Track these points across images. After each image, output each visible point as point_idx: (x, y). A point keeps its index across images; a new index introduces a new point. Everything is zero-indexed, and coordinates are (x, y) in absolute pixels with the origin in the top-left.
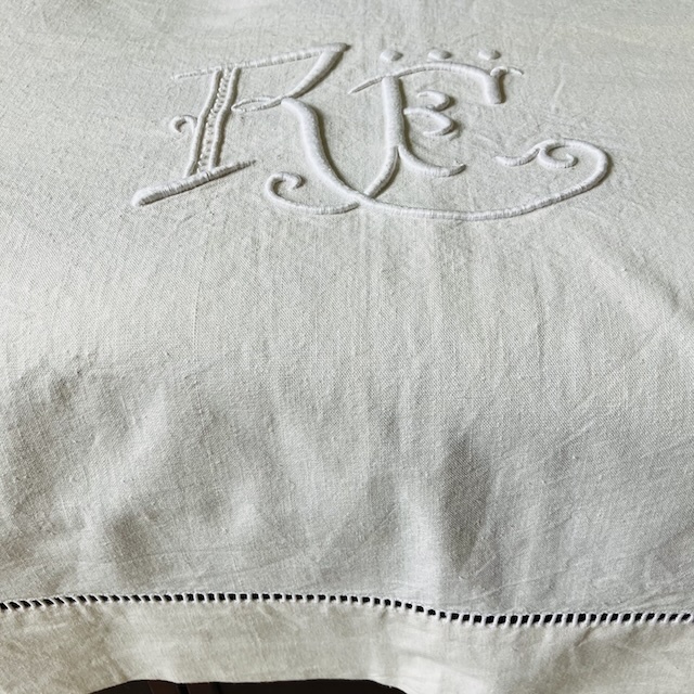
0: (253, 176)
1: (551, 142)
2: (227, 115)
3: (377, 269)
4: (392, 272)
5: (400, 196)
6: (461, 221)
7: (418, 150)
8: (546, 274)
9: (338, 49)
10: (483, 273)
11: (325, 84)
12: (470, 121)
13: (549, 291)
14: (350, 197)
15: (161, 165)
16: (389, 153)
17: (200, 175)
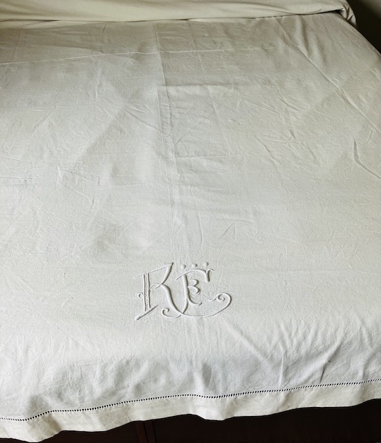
0: (158, 309)
1: (219, 294)
2: (149, 291)
3: (186, 332)
4: (189, 332)
5: (189, 312)
6: (202, 318)
7: (192, 299)
8: (218, 330)
9: (170, 265)
10: (206, 331)
11: (169, 278)
12: (202, 288)
13: (219, 333)
14: (180, 314)
15: (138, 308)
16: (186, 301)
17: (147, 311)
